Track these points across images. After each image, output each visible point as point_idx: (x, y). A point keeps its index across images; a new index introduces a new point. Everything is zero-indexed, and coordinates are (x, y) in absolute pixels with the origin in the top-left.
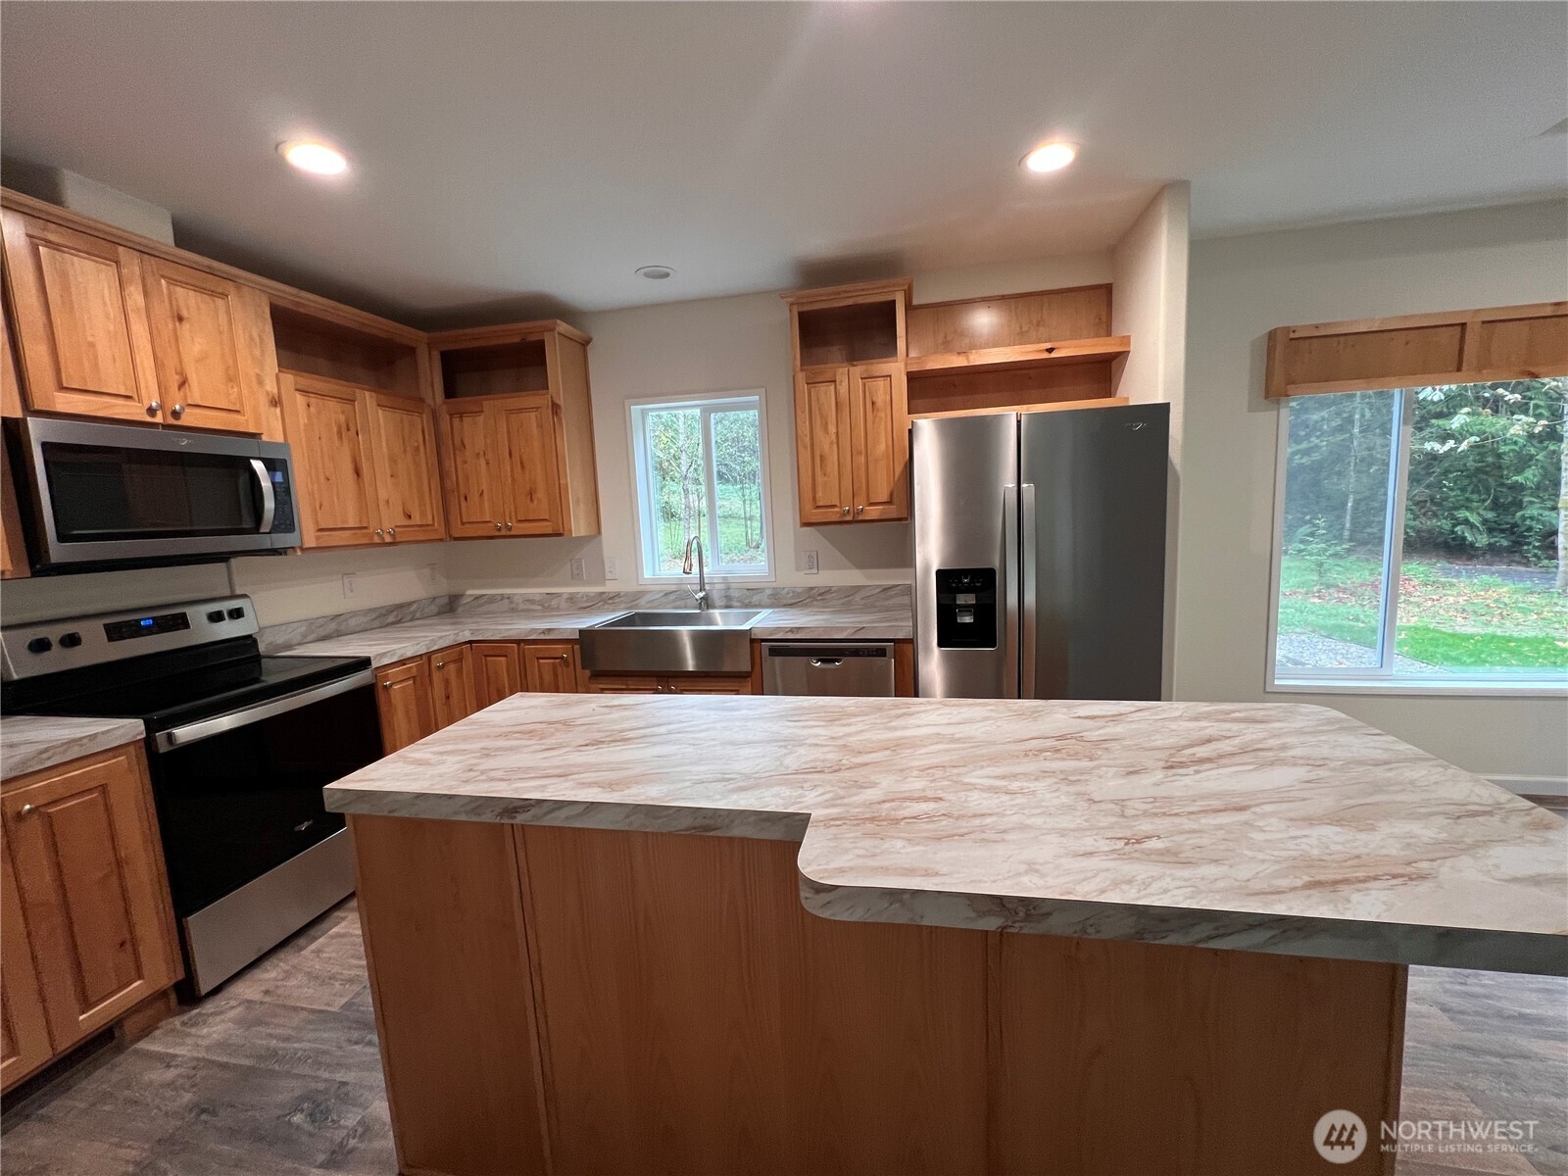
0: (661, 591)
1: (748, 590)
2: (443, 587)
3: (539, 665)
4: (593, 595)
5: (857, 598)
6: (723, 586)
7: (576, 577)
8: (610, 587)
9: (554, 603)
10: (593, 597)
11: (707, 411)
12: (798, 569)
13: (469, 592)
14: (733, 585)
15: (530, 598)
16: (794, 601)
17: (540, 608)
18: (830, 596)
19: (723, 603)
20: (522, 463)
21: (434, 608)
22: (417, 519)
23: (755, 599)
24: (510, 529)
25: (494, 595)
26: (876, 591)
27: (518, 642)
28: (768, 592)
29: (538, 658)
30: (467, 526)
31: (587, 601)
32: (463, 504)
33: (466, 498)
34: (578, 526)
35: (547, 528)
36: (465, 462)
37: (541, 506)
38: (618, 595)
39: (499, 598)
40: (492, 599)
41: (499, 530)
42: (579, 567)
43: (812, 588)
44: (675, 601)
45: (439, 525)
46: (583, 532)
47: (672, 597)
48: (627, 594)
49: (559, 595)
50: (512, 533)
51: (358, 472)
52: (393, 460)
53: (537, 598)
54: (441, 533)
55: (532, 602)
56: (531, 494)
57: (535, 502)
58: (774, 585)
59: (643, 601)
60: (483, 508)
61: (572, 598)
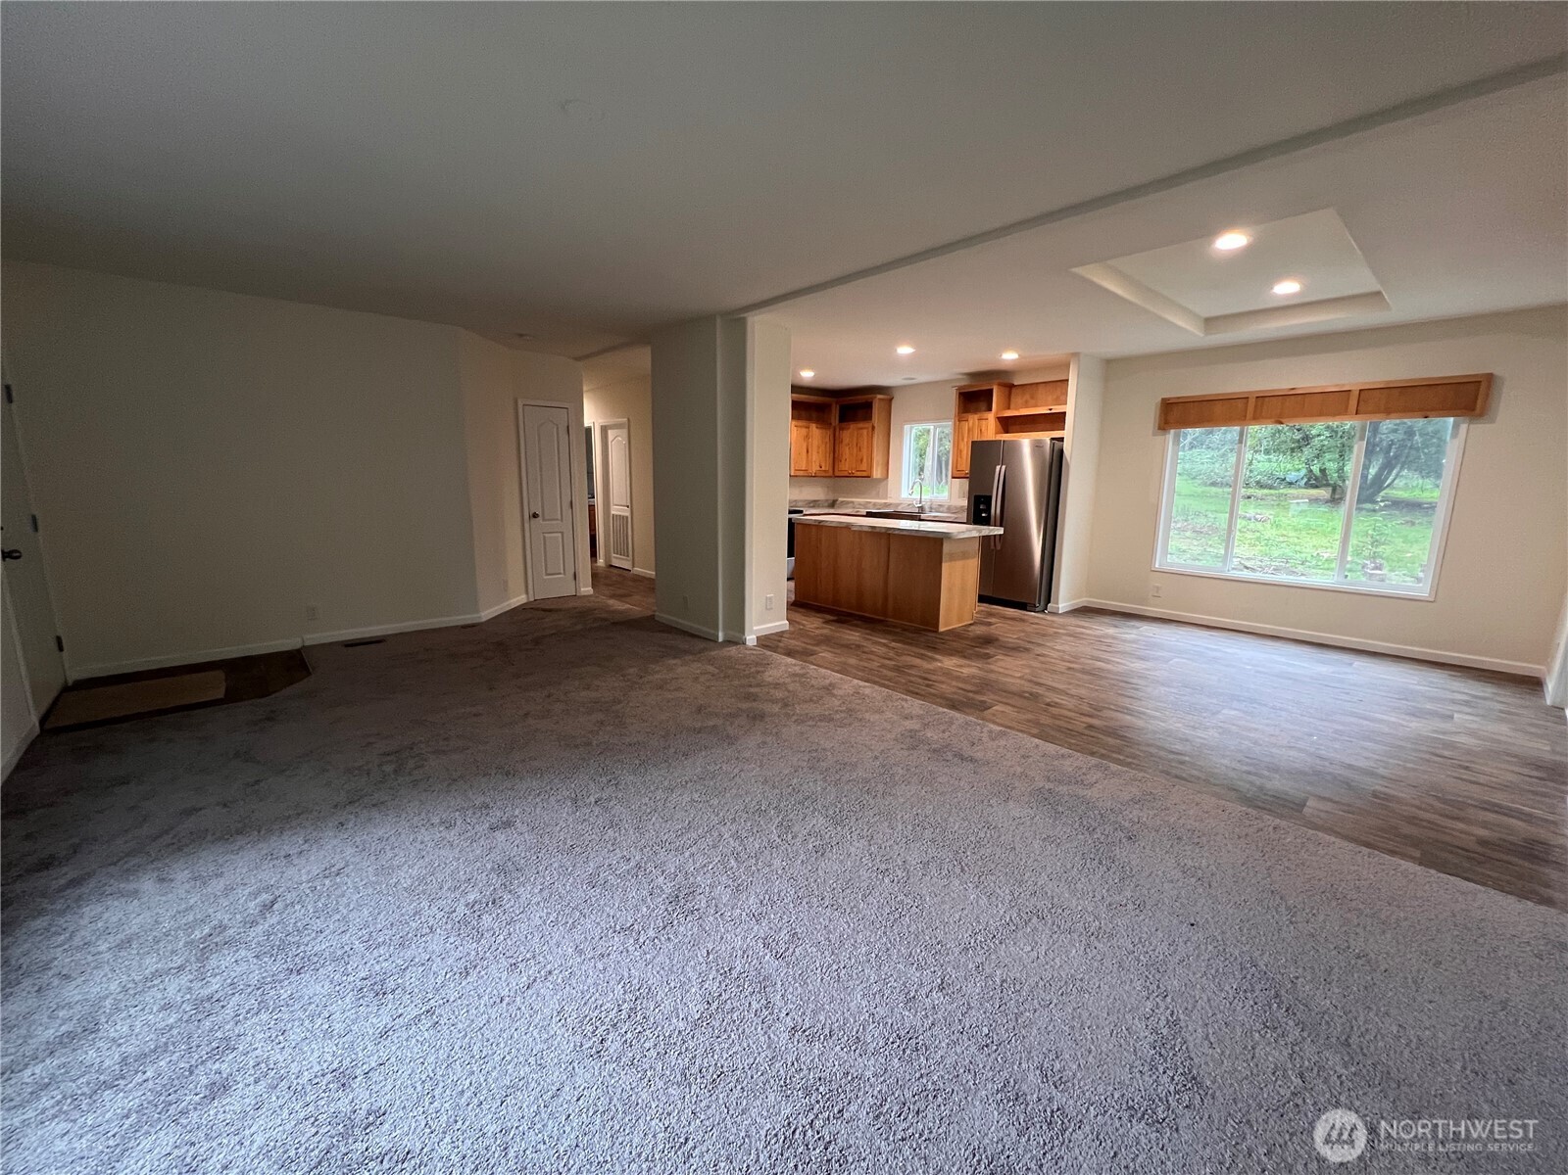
0: (907, 504)
1: (939, 505)
2: (831, 497)
4: (882, 503)
6: (930, 503)
7: (878, 496)
8: (888, 501)
9: (868, 506)
12: (959, 497)
13: (840, 499)
14: (934, 503)
16: (955, 511)
19: (929, 511)
21: (826, 504)
22: (823, 468)
23: (941, 509)
24: (854, 474)
25: (848, 501)
28: (946, 507)
30: (840, 472)
31: (880, 506)
32: (840, 464)
33: (841, 461)
34: (877, 473)
35: (864, 474)
36: (842, 447)
37: (864, 466)
38: (891, 504)
39: (850, 502)
40: (848, 503)
41: (850, 474)
43: (963, 506)
44: (911, 508)
45: (831, 471)
46: (879, 476)
47: (910, 506)
48: (894, 504)
49: (870, 503)
51: (808, 452)
52: (819, 447)
53: (862, 503)
54: (831, 473)
55: (860, 504)
57: (863, 464)
58: (949, 504)
59: (900, 507)
60: (845, 466)
61: (874, 505)
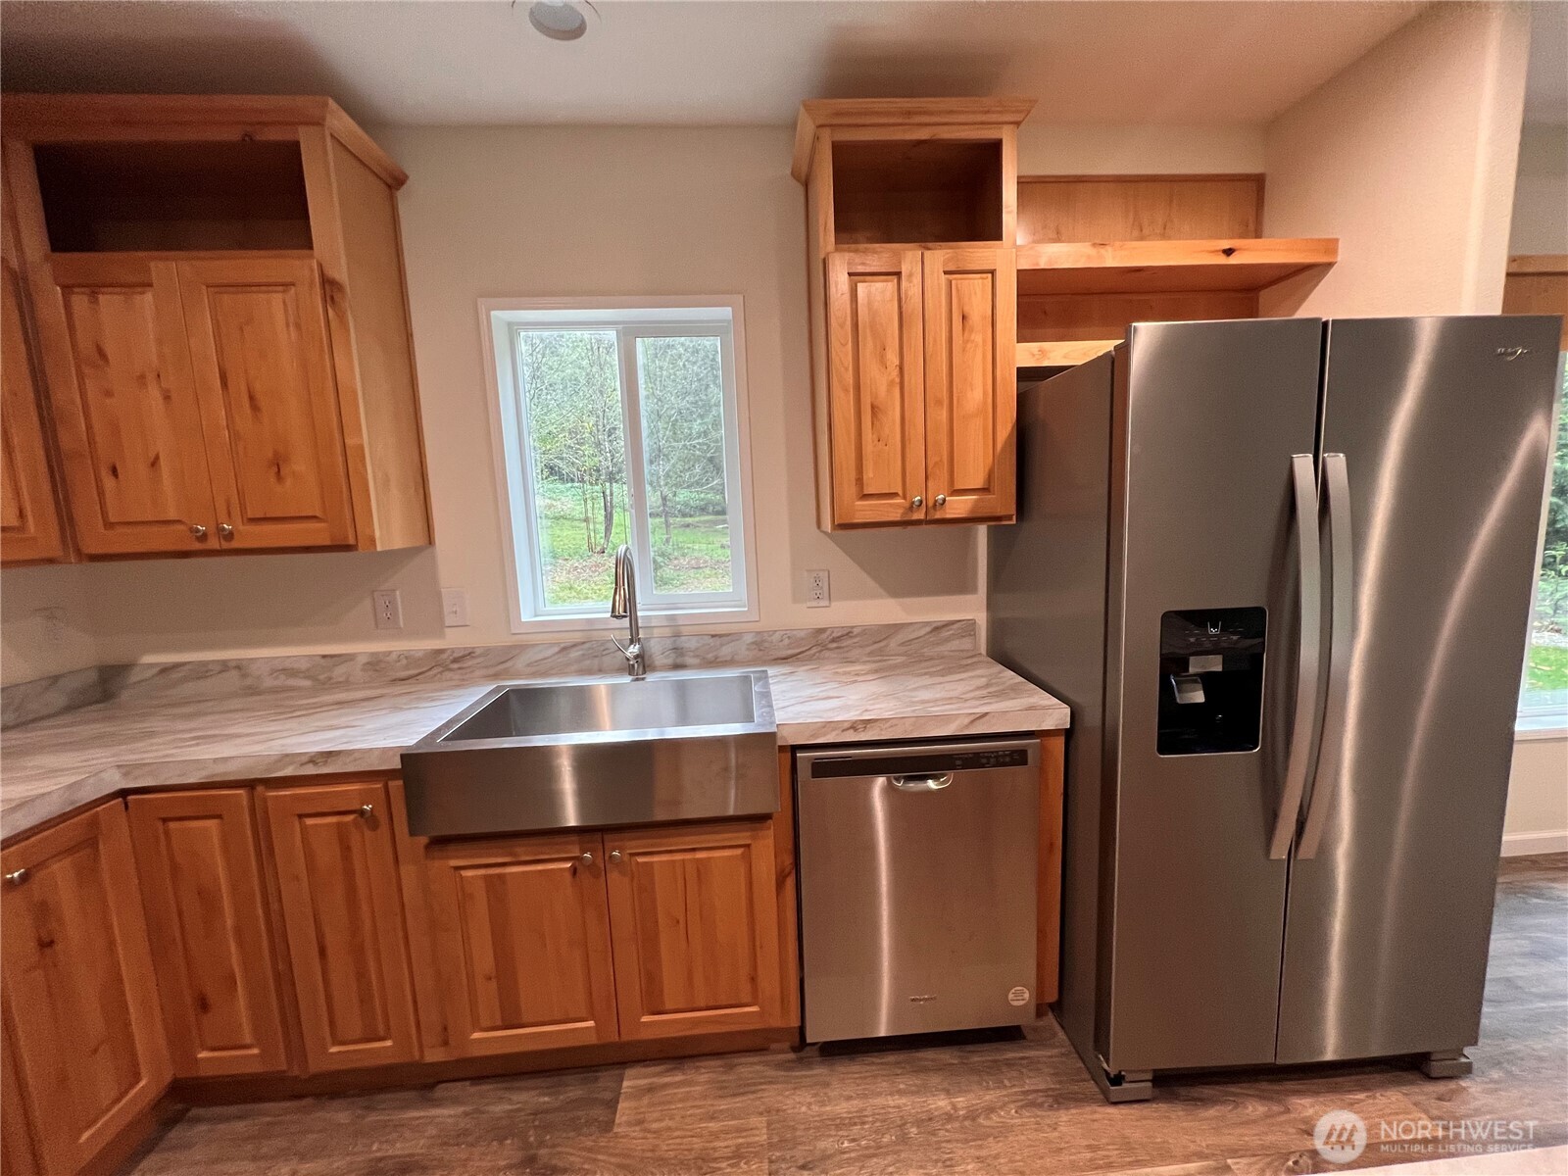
0: (552, 645)
1: (713, 636)
2: (81, 653)
3: (304, 829)
4: (420, 654)
5: (893, 643)
6: (667, 632)
7: (385, 622)
8: (453, 640)
9: (339, 672)
10: (420, 659)
11: (629, 334)
12: (796, 600)
13: (148, 659)
14: (685, 630)
15: (287, 664)
16: (790, 652)
17: (307, 683)
18: (849, 642)
19: (670, 661)
20: (251, 398)
23: (726, 651)
24: (230, 536)
25: (204, 664)
26: (923, 632)
27: (250, 784)
28: (749, 638)
29: (301, 816)
30: (120, 530)
31: (407, 667)
32: (109, 483)
33: (114, 471)
34: (389, 528)
35: (318, 533)
36: (109, 394)
37: (301, 489)
38: (470, 654)
39: (218, 668)
40: (202, 671)
41: (204, 537)
42: (391, 605)
43: (822, 631)
44: (578, 661)
45: (42, 529)
46: (398, 543)
47: (575, 654)
48: (487, 652)
49: (350, 658)
50: (235, 544)
53: (304, 665)
54: (49, 545)
55: (292, 673)
56: (278, 465)
57: (289, 482)
58: (757, 627)
59: (520, 663)
60: (160, 491)
61: (376, 665)
